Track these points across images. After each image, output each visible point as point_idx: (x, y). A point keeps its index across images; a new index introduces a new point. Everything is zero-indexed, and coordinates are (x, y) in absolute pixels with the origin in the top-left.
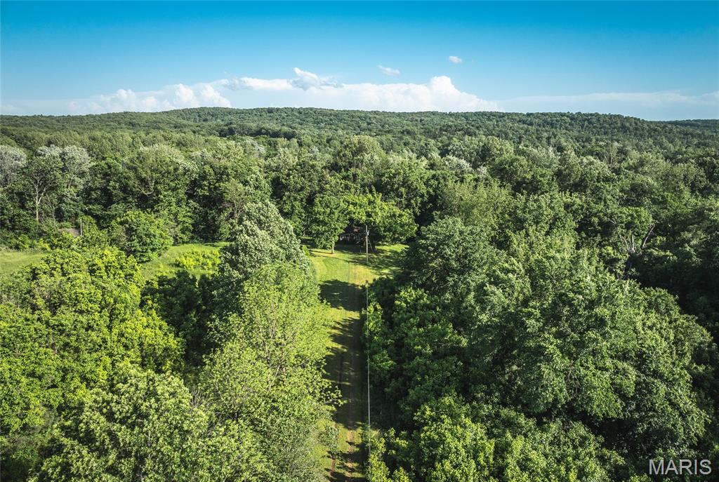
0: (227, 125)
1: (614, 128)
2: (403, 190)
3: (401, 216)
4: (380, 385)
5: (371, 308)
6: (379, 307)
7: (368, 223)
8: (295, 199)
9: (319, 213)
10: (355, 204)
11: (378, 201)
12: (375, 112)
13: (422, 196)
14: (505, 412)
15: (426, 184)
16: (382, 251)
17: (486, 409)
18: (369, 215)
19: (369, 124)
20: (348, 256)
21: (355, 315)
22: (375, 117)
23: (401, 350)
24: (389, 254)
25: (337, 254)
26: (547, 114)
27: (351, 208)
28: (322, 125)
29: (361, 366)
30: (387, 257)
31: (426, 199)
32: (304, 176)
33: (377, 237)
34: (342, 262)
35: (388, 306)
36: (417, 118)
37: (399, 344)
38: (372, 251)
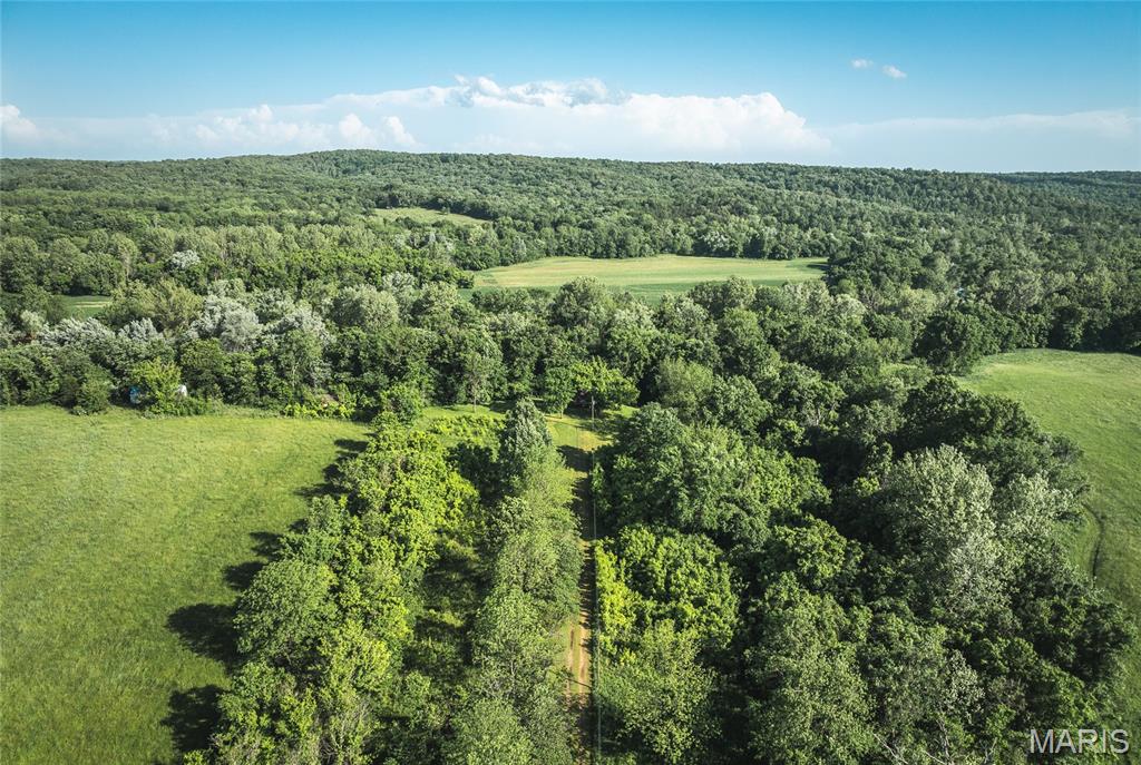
0: (385, 189)
1: (956, 197)
2: (626, 354)
3: (623, 384)
4: (601, 519)
5: (596, 471)
6: (602, 470)
7: (594, 391)
8: (525, 364)
9: (551, 384)
10: (582, 375)
11: (604, 370)
12: (603, 161)
13: (645, 360)
14: (670, 530)
15: (650, 348)
16: (608, 415)
17: (660, 529)
18: (594, 384)
19: (594, 185)
20: (576, 421)
21: (584, 475)
22: (603, 174)
23: (615, 498)
24: (613, 418)
25: (565, 419)
26: (861, 171)
27: (579, 378)
28: (524, 185)
29: (590, 508)
30: (612, 422)
31: (649, 363)
32: (532, 341)
33: (601, 404)
34: (570, 427)
35: (608, 468)
36: (666, 173)
37: (615, 495)
38: (598, 415)
